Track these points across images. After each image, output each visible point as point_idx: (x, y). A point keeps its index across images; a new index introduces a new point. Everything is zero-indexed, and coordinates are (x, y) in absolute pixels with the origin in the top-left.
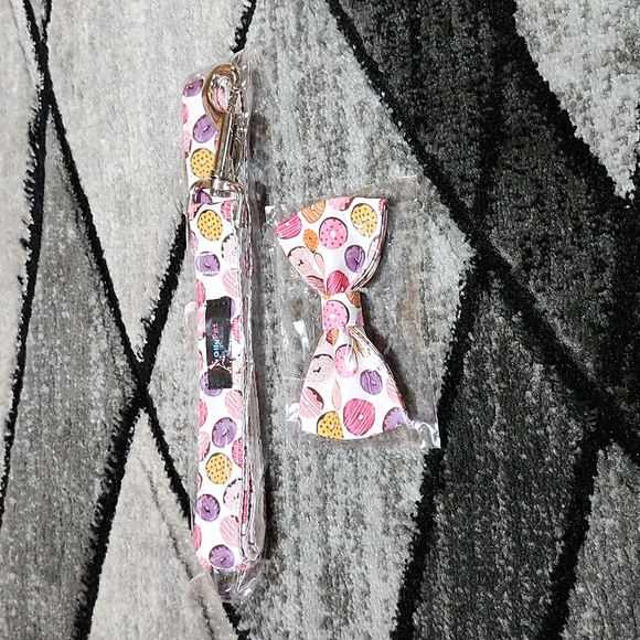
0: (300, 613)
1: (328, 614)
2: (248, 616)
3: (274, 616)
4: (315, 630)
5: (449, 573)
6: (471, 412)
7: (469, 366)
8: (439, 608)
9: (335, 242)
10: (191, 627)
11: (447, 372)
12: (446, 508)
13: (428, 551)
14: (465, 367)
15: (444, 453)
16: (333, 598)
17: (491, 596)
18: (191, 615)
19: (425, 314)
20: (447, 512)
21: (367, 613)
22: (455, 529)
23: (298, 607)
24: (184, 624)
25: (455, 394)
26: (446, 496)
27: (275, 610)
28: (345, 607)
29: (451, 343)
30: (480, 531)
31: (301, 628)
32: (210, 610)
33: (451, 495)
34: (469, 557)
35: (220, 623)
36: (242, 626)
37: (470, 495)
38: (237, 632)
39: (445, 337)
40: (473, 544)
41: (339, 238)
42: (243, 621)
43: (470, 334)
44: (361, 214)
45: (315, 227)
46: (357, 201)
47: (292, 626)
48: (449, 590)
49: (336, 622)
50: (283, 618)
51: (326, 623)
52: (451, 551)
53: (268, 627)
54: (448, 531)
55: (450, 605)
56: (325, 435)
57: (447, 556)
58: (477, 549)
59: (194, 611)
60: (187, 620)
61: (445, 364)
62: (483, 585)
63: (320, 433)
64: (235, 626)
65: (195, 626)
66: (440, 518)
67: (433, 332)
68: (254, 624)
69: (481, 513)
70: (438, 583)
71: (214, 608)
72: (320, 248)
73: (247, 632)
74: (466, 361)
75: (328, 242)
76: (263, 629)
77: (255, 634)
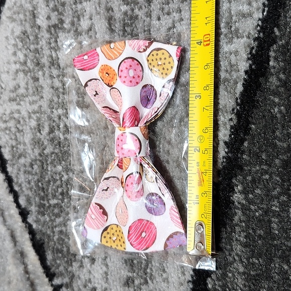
0: (106, 273)
1: (130, 274)
2: (61, 274)
4: (118, 287)
5: (245, 245)
6: (277, 100)
7: (276, 59)
8: (234, 275)
9: (133, 80)
10: (15, 281)
11: (250, 66)
12: (244, 188)
13: (225, 225)
14: (272, 59)
15: (246, 140)
16: (135, 262)
17: (286, 267)
18: (15, 271)
19: (230, 13)
20: (245, 192)
21: (165, 275)
22: (252, 207)
23: (104, 269)
24: (10, 277)
25: (259, 86)
26: (245, 178)
27: (85, 270)
28: (145, 269)
29: (255, 39)
30: (277, 209)
31: (106, 285)
32: (30, 267)
33: (249, 178)
34: (266, 233)
35: (38, 277)
36: (57, 281)
37: (267, 177)
38: (52, 285)
39: (249, 33)
40: (270, 222)
41: (136, 77)
42: (58, 277)
43: (276, 30)
44: (158, 57)
45: (114, 65)
46: (155, 45)
47: (99, 284)
48: (245, 260)
49: (137, 282)
50: (91, 277)
51: (128, 282)
52: (248, 227)
54: (244, 209)
55: (244, 273)
56: (109, 245)
57: (243, 231)
58: (274, 226)
59: (17, 268)
60: (11, 274)
61: (249, 59)
62: (280, 257)
63: (104, 242)
64: (51, 280)
65: (17, 280)
66: (237, 197)
67: (237, 30)
68: (66, 280)
69: (280, 194)
70: (233, 254)
71: (34, 265)
72: (118, 84)
73: (60, 286)
74: (272, 54)
75: (127, 80)
76: (74, 285)
77: (67, 288)
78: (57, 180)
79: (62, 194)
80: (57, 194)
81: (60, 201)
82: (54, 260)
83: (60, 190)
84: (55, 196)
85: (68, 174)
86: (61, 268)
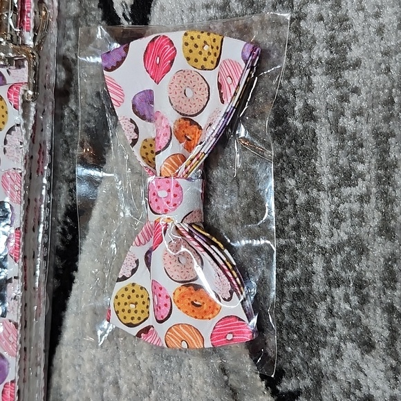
2: (298, 372)
3: (344, 372)
36: (288, 385)
44: (132, 314)
53: (331, 389)
56: (212, 36)
76: (324, 392)
77: (308, 398)
78: (286, 205)
79: (296, 228)
80: (286, 228)
81: (293, 241)
82: (281, 346)
83: (292, 222)
84: (283, 231)
85: (308, 193)
86: (297, 361)
